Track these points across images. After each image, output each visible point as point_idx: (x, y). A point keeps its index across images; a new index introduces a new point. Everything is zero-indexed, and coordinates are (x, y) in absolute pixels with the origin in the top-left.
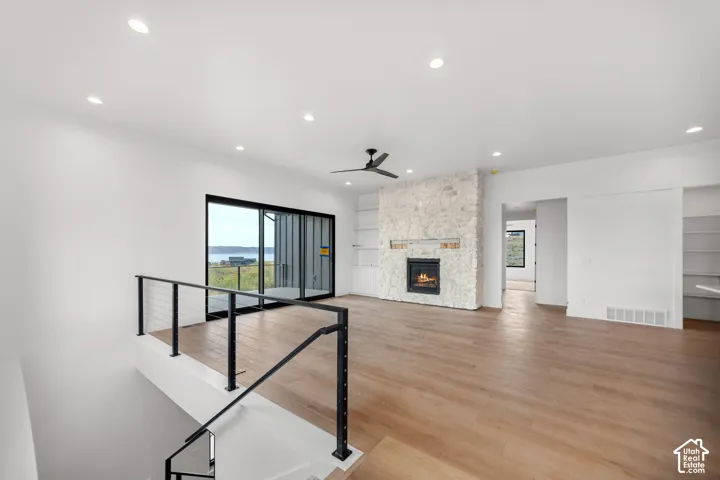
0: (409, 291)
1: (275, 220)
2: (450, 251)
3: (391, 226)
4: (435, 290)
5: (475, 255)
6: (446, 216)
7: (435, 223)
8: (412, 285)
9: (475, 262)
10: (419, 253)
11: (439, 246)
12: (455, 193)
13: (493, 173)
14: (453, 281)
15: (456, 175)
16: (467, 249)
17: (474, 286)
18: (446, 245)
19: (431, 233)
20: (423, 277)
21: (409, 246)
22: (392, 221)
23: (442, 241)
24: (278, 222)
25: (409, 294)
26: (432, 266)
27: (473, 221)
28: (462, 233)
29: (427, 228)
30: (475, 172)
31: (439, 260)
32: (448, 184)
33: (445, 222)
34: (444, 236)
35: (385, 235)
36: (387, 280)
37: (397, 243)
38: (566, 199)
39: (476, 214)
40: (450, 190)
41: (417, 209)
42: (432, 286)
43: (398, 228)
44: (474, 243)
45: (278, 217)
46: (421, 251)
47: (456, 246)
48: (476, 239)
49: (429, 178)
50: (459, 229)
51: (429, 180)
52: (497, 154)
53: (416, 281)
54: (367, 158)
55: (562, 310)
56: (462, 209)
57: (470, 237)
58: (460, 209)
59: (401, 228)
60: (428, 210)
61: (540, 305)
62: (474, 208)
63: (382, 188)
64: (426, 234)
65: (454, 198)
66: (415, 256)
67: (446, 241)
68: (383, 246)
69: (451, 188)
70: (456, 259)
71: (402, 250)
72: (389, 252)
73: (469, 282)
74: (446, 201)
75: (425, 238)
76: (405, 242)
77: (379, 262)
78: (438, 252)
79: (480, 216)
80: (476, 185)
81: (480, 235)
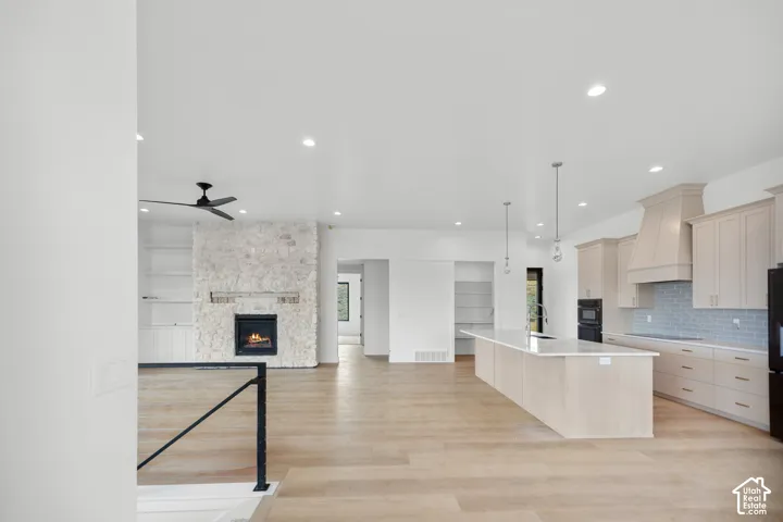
0: (237, 354)
2: (288, 306)
3: (212, 274)
4: (272, 351)
5: (315, 310)
6: (283, 267)
7: (270, 276)
8: (241, 346)
9: (315, 320)
10: (250, 308)
11: (276, 300)
12: (294, 243)
13: (330, 227)
14: (292, 339)
15: (295, 225)
16: (306, 305)
17: (314, 342)
18: (283, 300)
19: (267, 284)
20: (255, 338)
21: (237, 300)
22: (214, 266)
23: (280, 296)
25: (237, 357)
26: (267, 324)
27: (313, 275)
28: (301, 287)
29: (261, 279)
30: (315, 224)
31: (276, 316)
32: (285, 232)
33: (283, 273)
34: (282, 290)
35: (203, 285)
36: (207, 343)
37: (219, 295)
38: (388, 261)
39: (315, 268)
40: (289, 240)
41: (248, 256)
42: (266, 346)
43: (222, 277)
44: (313, 298)
46: (254, 307)
47: (295, 300)
49: (263, 222)
50: (298, 283)
53: (247, 342)
55: (385, 358)
56: (301, 262)
57: (309, 293)
58: (299, 262)
59: (226, 277)
60: (262, 259)
61: (369, 357)
62: (315, 262)
64: (260, 285)
65: (292, 249)
66: (247, 312)
67: (284, 295)
68: (200, 300)
69: (289, 238)
70: (295, 314)
71: (228, 305)
72: (208, 307)
73: (309, 338)
74: (284, 250)
75: (258, 290)
76: (231, 295)
77: (194, 319)
78: (275, 307)
79: (319, 269)
80: (316, 238)
81: (319, 289)
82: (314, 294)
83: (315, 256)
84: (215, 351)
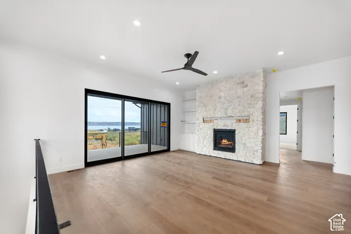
0: (214, 149)
1: (141, 108)
2: (242, 125)
3: (204, 109)
4: (232, 149)
5: (261, 127)
6: (239, 101)
7: (232, 107)
8: (217, 146)
9: (261, 133)
10: (221, 126)
11: (235, 121)
12: (247, 86)
13: (274, 71)
14: (244, 144)
15: (247, 74)
16: (255, 124)
17: (260, 148)
18: (240, 121)
19: (229, 113)
20: (224, 141)
21: (215, 121)
23: (237, 118)
24: (143, 109)
25: (215, 151)
26: (230, 134)
27: (260, 104)
28: (251, 113)
29: (226, 109)
30: (262, 70)
31: (235, 130)
32: (241, 80)
33: (239, 105)
34: (239, 115)
35: (200, 114)
36: (202, 143)
37: (207, 119)
39: (262, 99)
40: (243, 84)
41: (220, 98)
42: (230, 147)
43: (208, 110)
44: (260, 119)
45: (143, 106)
46: (223, 125)
47: (247, 121)
48: (262, 116)
50: (249, 110)
51: (228, 78)
52: (281, 53)
53: (220, 143)
54: (186, 60)
56: (252, 96)
57: (257, 116)
58: (250, 96)
59: (210, 110)
60: (227, 98)
62: (261, 95)
63: (198, 86)
64: (226, 114)
65: (245, 89)
66: (219, 128)
67: (240, 118)
68: (199, 121)
69: (243, 83)
70: (247, 129)
71: (210, 124)
72: (202, 125)
73: (256, 145)
74: (240, 91)
75: (226, 116)
76: (213, 119)
77: (197, 131)
78: (234, 125)
79: (264, 100)
80: (262, 79)
81: (264, 113)
82: (260, 117)
83: (262, 91)
84: (205, 146)
